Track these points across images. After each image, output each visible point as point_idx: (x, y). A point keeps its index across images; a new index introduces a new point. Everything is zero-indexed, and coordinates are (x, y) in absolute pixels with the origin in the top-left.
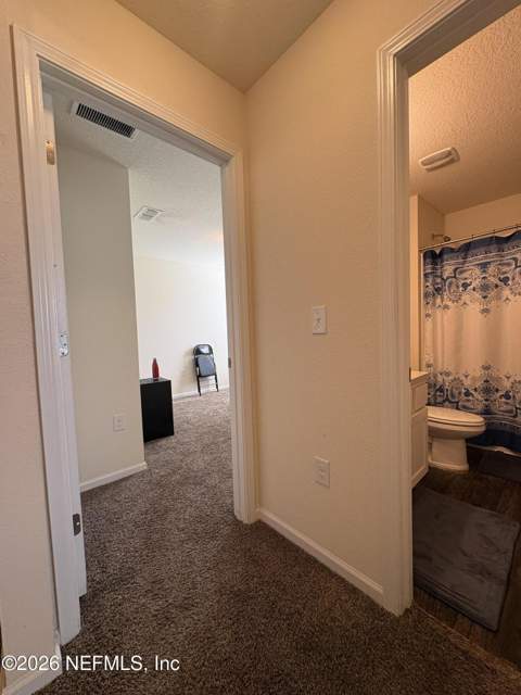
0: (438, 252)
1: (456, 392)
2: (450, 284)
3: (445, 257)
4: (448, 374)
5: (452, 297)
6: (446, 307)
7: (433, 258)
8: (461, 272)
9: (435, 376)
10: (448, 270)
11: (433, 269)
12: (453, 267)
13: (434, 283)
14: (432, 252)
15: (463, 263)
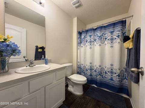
1: (84, 70)
2: (83, 41)
3: (82, 33)
4: (82, 65)
5: (84, 44)
6: (82, 47)
7: (80, 33)
8: (86, 38)
9: (80, 65)
10: (83, 37)
11: (80, 36)
13: (80, 40)
14: (80, 32)
15: (86, 35)
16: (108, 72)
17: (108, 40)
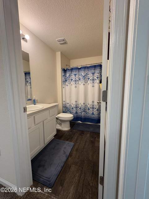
0: (66, 69)
1: (70, 108)
2: (68, 79)
3: (67, 71)
4: (68, 104)
5: (69, 83)
6: (67, 85)
7: (65, 71)
8: (71, 76)
9: (66, 104)
10: (68, 75)
11: (64, 74)
12: (69, 74)
13: (65, 79)
14: (64, 69)
15: (71, 73)
16: (91, 108)
17: (90, 80)
